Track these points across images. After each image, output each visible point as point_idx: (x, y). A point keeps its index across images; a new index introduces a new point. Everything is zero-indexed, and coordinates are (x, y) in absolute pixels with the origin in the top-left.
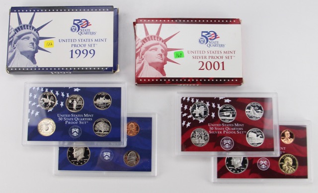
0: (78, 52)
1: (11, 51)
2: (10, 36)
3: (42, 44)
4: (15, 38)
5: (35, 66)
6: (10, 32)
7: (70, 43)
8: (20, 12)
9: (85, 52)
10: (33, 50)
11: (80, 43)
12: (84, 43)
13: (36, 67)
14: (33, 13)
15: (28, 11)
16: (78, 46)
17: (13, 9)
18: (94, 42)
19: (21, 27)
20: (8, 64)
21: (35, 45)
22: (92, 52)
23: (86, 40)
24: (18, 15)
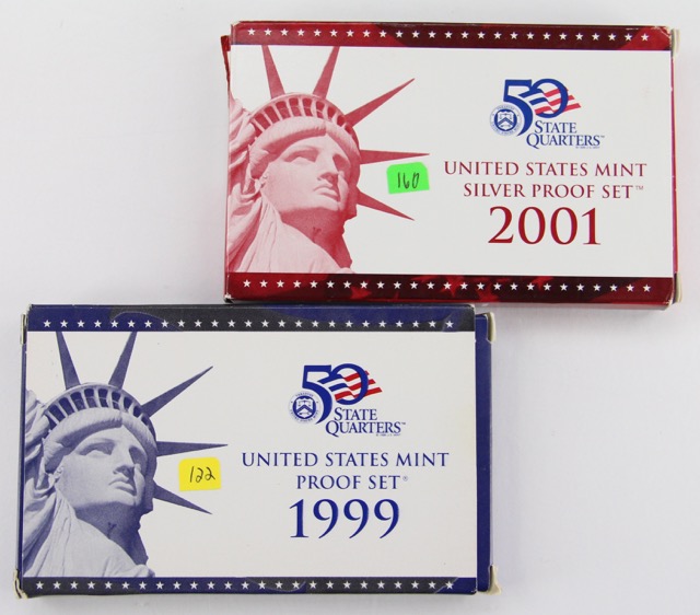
0: (326, 510)
1: (36, 506)
2: (29, 439)
3: (168, 472)
4: (51, 444)
5: (140, 571)
6: (28, 418)
7: (293, 472)
8: (69, 329)
9: (356, 510)
10: (129, 499)
11: (336, 471)
12: (351, 471)
13: (144, 574)
14: (127, 334)
15: (106, 327)
16: (327, 482)
17: (41, 318)
18: (392, 468)
19: (76, 396)
20: (23, 562)
21: (138, 477)
22: (387, 510)
23: (358, 459)
24: (61, 342)
